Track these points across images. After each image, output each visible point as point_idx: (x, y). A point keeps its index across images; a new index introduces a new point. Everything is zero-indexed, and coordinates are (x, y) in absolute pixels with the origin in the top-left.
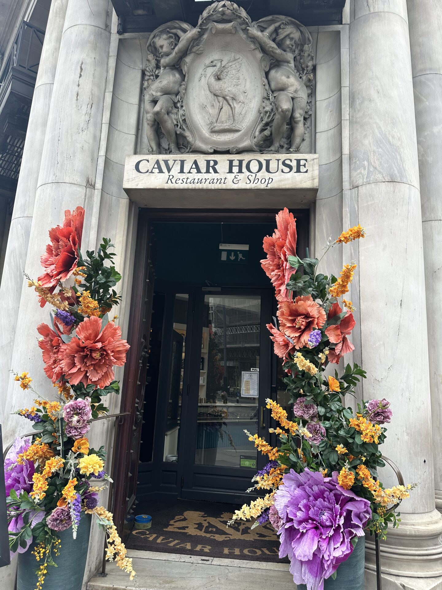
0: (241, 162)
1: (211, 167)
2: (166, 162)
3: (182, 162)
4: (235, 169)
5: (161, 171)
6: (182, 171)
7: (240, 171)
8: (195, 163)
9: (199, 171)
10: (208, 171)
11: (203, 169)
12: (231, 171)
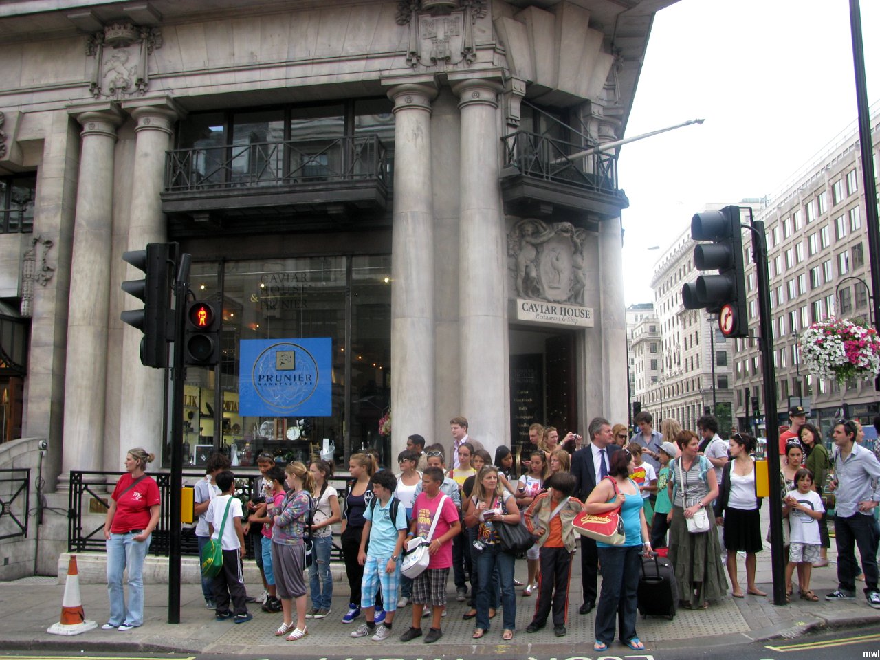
0: (565, 309)
1: (554, 310)
2: (535, 305)
3: (542, 306)
4: (563, 313)
5: (533, 311)
6: (542, 312)
7: (565, 315)
8: (547, 307)
9: (549, 313)
10: (552, 313)
11: (551, 312)
12: (561, 314)
